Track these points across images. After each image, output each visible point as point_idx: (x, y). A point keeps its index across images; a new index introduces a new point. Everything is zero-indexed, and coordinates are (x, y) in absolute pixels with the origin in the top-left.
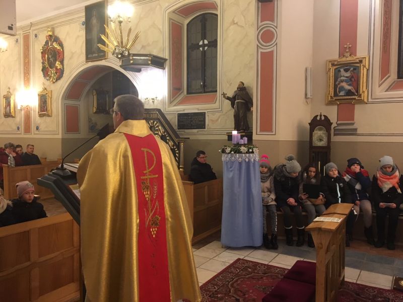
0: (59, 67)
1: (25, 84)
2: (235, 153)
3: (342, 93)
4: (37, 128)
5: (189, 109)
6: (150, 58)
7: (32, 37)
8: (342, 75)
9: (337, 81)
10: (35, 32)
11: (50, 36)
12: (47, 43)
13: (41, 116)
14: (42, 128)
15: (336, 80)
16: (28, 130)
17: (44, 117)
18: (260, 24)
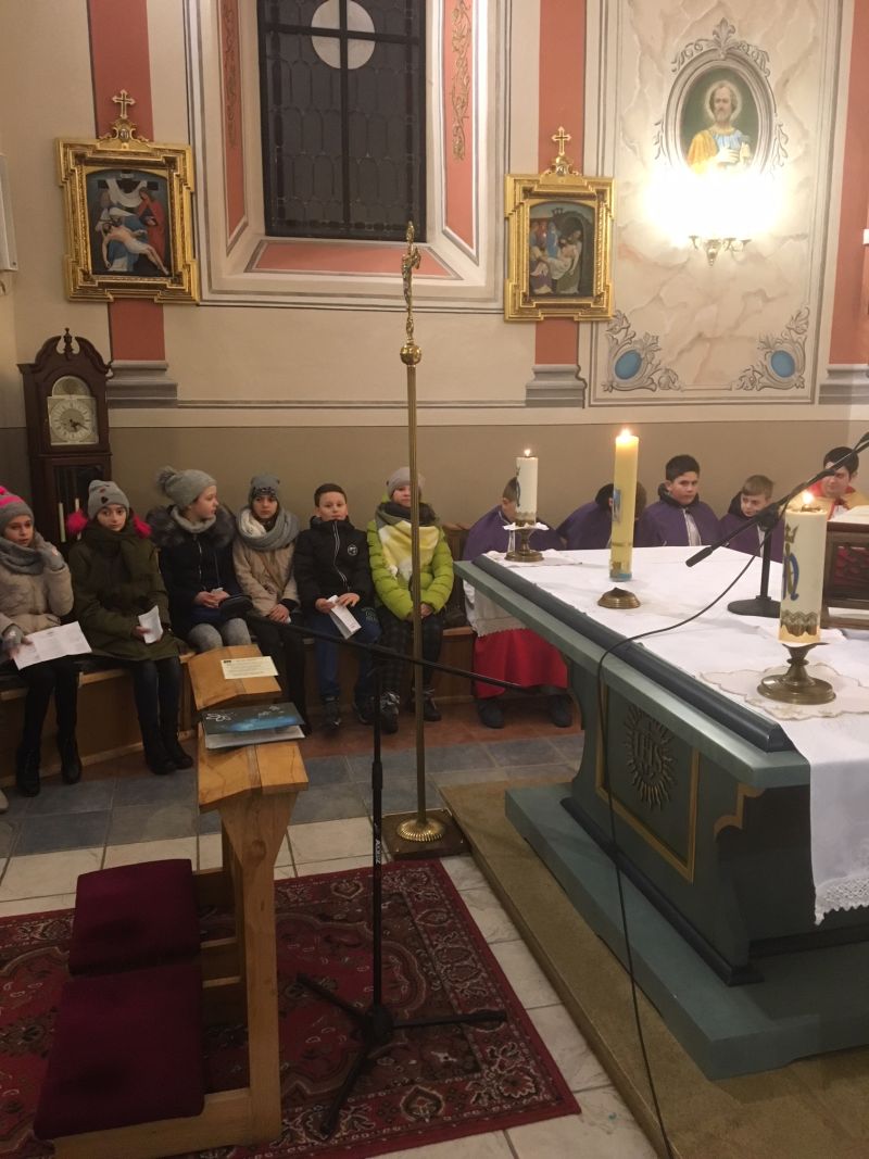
3: (120, 264)
8: (115, 202)
9: (99, 219)
15: (94, 217)
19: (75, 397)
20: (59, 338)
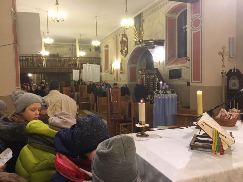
0: (126, 49)
1: (116, 58)
2: (157, 94)
4: (120, 79)
5: (174, 67)
6: (153, 41)
7: (118, 35)
10: (119, 33)
11: (123, 34)
12: (122, 38)
13: (121, 73)
14: (121, 79)
16: (117, 80)
17: (122, 74)
18: (192, 16)
19: (235, 80)
20: (232, 69)
